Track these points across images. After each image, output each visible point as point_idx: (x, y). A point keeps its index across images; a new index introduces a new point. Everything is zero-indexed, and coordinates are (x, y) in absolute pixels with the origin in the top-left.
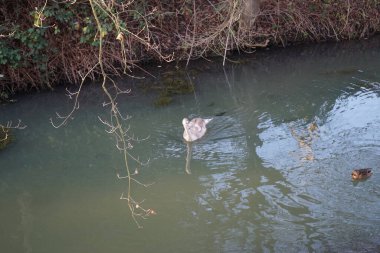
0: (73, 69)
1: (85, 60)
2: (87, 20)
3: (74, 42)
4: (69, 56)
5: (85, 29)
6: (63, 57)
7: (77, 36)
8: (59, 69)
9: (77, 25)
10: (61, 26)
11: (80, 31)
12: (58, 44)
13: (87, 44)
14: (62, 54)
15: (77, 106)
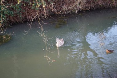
0: (29, 17)
1: (33, 14)
2: (34, 2)
3: (30, 9)
4: (28, 13)
5: (33, 4)
6: (27, 13)
7: (31, 6)
8: (25, 17)
9: (31, 3)
10: (26, 3)
11: (32, 5)
12: (25, 9)
13: (34, 9)
14: (26, 12)
15: (31, 28)
